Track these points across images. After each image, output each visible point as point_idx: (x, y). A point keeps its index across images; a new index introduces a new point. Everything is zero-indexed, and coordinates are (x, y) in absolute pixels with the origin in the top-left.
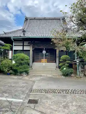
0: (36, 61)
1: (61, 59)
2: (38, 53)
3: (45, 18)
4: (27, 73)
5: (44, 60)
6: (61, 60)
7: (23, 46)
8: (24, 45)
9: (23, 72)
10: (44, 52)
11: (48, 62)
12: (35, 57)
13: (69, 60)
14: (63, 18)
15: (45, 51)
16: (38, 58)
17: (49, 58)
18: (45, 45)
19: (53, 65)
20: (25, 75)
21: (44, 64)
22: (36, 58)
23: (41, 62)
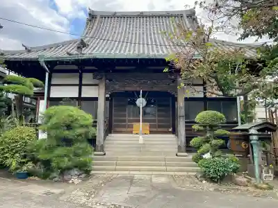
0: (118, 129)
1: (196, 123)
2: (124, 106)
3: (142, 13)
4: (85, 170)
5: (141, 126)
6: (195, 127)
7: (80, 85)
8: (83, 83)
9: (69, 169)
10: (141, 102)
11: (151, 132)
12: (113, 118)
13: (223, 127)
14: (189, 13)
15: (144, 100)
16: (124, 121)
17: (154, 121)
18: (142, 81)
19: (168, 143)
20: (76, 181)
21: (141, 139)
22: (116, 121)
23: (131, 132)
